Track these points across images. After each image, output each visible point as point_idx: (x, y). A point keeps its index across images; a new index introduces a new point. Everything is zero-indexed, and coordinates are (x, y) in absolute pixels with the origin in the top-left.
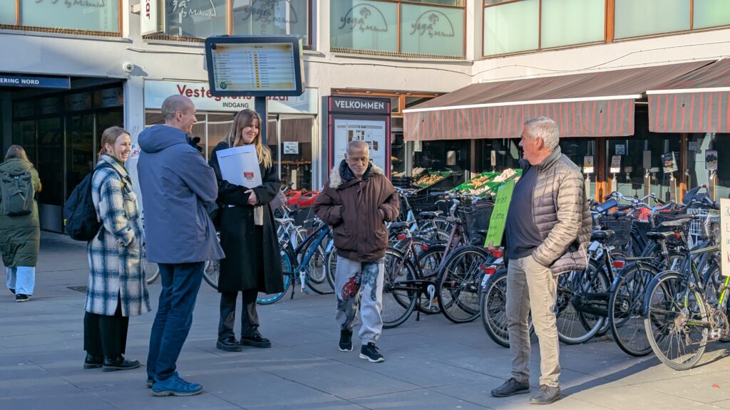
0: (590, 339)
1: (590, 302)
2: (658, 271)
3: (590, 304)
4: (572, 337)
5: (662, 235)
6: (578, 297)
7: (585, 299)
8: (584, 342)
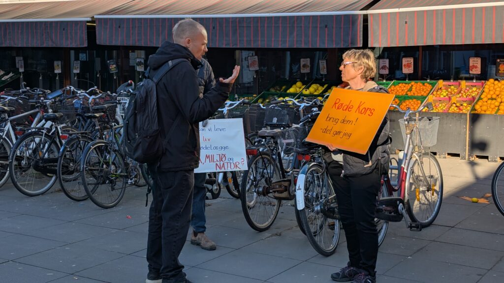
0: (46, 192)
1: (45, 165)
2: (92, 140)
3: (46, 167)
4: (33, 191)
5: (95, 115)
6: (37, 162)
7: (42, 163)
8: (43, 194)
